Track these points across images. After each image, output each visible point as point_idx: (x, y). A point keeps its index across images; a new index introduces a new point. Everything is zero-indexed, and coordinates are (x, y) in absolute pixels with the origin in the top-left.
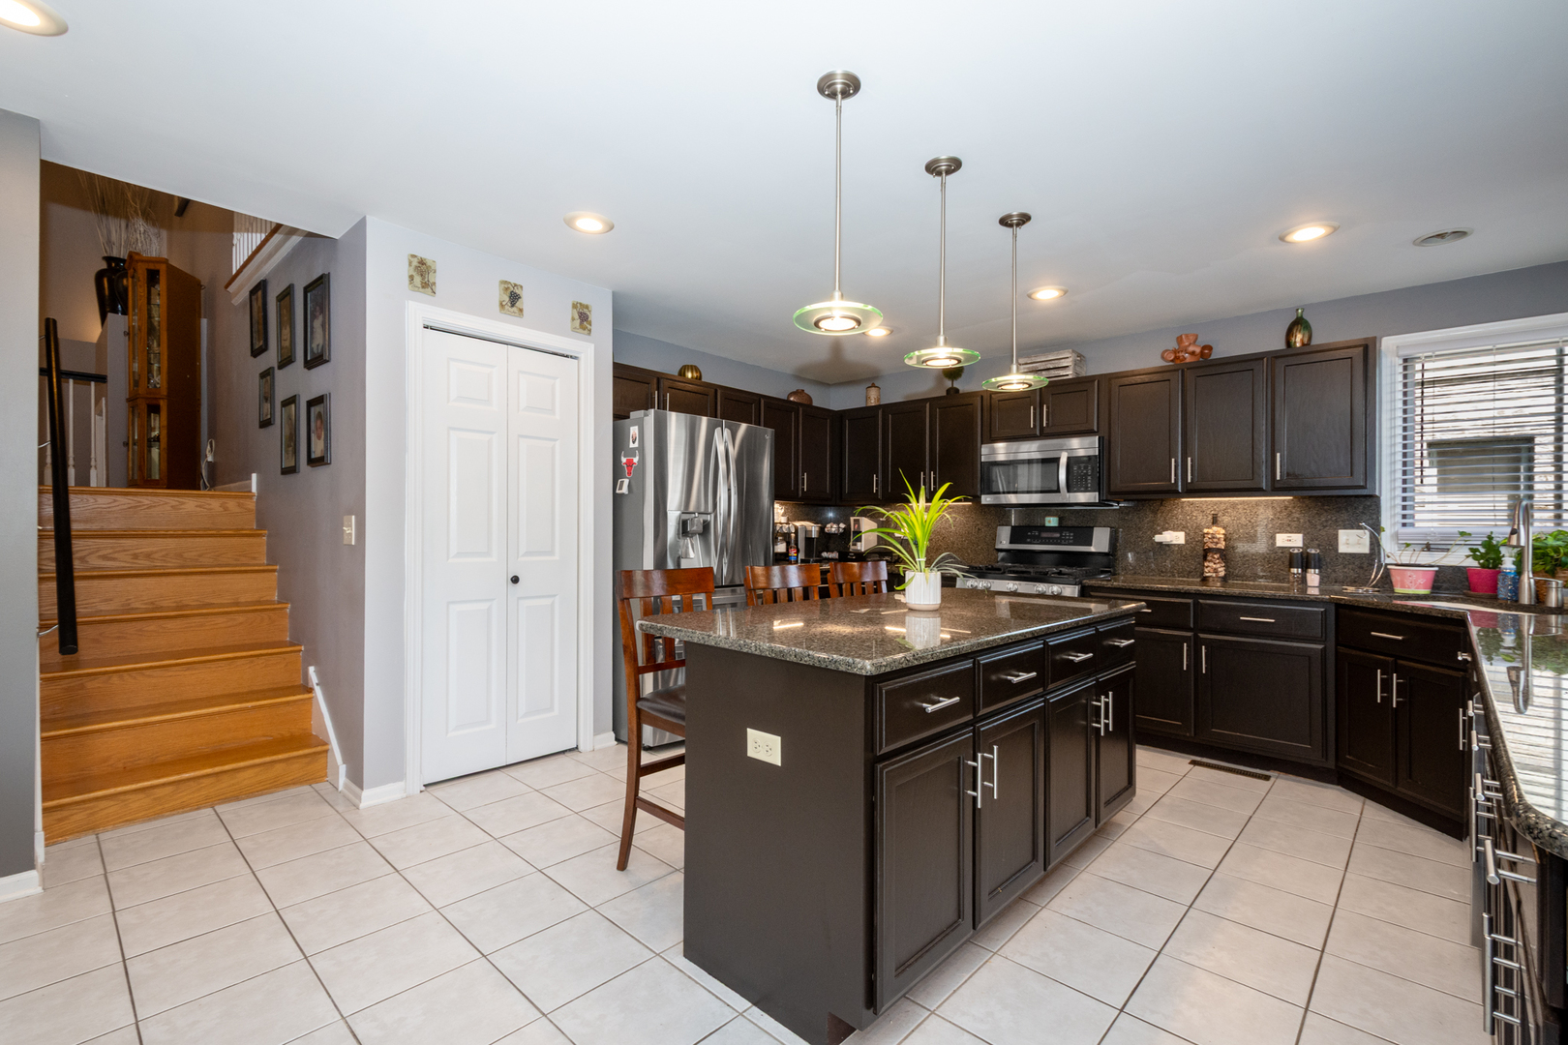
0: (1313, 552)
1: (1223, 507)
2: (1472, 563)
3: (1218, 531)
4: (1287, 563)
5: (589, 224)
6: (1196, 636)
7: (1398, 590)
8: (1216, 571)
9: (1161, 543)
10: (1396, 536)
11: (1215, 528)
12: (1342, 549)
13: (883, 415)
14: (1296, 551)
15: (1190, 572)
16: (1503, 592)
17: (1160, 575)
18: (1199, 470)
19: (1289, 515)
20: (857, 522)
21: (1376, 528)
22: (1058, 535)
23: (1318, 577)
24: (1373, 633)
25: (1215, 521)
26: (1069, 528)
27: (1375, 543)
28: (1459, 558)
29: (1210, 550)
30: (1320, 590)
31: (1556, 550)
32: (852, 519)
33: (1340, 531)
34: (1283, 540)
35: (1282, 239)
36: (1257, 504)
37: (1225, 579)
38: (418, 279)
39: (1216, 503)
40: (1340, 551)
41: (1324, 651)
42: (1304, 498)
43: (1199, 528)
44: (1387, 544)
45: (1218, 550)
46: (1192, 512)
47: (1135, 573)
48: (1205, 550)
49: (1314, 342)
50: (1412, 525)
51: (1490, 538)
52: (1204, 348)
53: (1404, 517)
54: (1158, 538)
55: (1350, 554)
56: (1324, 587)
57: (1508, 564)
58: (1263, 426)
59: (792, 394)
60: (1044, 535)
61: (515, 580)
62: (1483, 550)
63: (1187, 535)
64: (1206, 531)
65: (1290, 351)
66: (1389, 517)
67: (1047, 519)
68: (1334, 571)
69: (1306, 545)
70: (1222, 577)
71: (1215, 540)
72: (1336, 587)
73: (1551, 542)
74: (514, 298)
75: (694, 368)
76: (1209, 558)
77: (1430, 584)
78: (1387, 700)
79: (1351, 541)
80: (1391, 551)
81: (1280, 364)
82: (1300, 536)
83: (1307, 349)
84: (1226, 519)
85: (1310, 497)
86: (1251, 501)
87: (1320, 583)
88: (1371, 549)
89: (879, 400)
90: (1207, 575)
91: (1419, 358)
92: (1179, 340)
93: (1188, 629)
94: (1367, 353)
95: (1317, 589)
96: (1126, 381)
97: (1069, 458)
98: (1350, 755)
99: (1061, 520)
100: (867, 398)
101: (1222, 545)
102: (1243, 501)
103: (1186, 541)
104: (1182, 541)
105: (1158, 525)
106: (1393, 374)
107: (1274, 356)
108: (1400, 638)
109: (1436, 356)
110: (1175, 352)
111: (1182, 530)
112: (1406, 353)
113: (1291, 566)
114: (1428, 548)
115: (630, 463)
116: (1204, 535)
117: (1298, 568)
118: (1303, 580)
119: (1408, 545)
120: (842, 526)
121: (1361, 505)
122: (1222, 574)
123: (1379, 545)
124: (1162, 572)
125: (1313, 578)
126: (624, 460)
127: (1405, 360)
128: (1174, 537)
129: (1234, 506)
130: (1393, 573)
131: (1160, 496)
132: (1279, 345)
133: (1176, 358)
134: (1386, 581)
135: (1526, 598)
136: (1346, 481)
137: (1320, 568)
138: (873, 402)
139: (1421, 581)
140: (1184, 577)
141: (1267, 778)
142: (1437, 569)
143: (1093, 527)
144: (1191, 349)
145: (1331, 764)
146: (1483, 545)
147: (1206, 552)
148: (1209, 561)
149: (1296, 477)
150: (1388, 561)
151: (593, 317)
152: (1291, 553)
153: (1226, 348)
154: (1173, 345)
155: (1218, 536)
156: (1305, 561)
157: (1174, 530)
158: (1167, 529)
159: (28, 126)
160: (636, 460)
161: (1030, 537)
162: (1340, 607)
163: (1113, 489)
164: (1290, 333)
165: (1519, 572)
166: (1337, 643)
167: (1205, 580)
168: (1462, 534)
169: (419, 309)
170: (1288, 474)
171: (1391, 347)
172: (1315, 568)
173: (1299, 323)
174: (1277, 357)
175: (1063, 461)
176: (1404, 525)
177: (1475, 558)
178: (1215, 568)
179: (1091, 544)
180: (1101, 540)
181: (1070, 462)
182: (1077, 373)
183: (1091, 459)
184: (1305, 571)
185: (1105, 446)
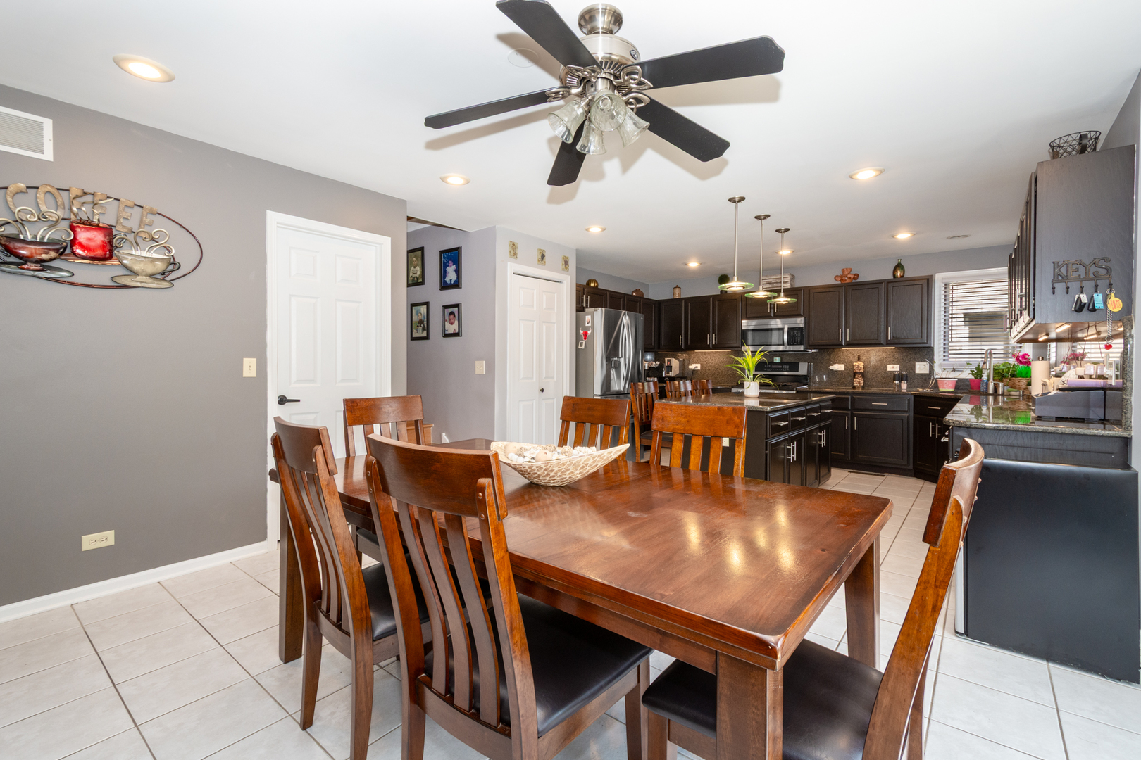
0: (904, 373)
1: (862, 352)
2: (971, 377)
3: (861, 364)
4: (892, 379)
5: (595, 230)
6: (852, 413)
7: (941, 390)
8: (859, 383)
9: (833, 370)
10: (940, 365)
11: (859, 362)
12: (917, 371)
13: (685, 304)
14: (896, 373)
15: (847, 383)
16: (982, 389)
17: (832, 386)
18: (852, 334)
19: (893, 356)
20: (669, 361)
21: (932, 362)
22: (780, 367)
23: (906, 384)
24: (929, 407)
25: (859, 359)
26: (787, 363)
27: (932, 369)
28: (966, 375)
29: (857, 373)
31: (1003, 370)
32: (666, 359)
33: (917, 364)
34: (890, 368)
35: (893, 237)
36: (879, 351)
37: (863, 387)
38: (512, 252)
39: (859, 350)
40: (916, 373)
41: (908, 417)
42: (900, 348)
43: (851, 362)
44: (937, 369)
45: (861, 373)
46: (848, 355)
49: (906, 275)
50: (948, 360)
51: (979, 365)
52: (855, 275)
53: (944, 356)
54: (831, 368)
55: (921, 374)
56: (909, 389)
57: (985, 377)
58: (882, 315)
59: (634, 291)
60: (773, 367)
61: (542, 390)
62: (975, 371)
63: (845, 366)
64: (854, 364)
65: (896, 280)
66: (938, 356)
67: (775, 358)
68: (913, 382)
69: (901, 370)
71: (859, 368)
72: (914, 389)
73: (1001, 367)
74: (543, 256)
75: (595, 281)
76: (856, 377)
77: (954, 386)
78: (934, 435)
79: (921, 368)
80: (938, 372)
81: (891, 286)
82: (898, 366)
83: (902, 279)
84: (864, 358)
85: (903, 348)
86: (876, 349)
87: (907, 387)
88: (930, 371)
89: (680, 295)
90: (855, 384)
91: (951, 284)
92: (843, 270)
93: (849, 410)
94: (929, 281)
95: (906, 390)
96: (817, 290)
97: (789, 328)
98: (919, 461)
99: (781, 359)
100: (674, 294)
101: (862, 371)
102: (873, 349)
103: (845, 369)
104: (843, 369)
105: (831, 361)
106: (940, 291)
107: (888, 282)
108: (940, 408)
110: (841, 276)
111: (843, 364)
112: (946, 281)
113: (894, 380)
114: (954, 370)
115: (586, 334)
116: (854, 366)
117: (897, 380)
118: (900, 386)
119: (945, 369)
120: (658, 363)
121: (925, 352)
122: (862, 384)
123: (933, 370)
124: (834, 383)
125: (904, 386)
126: (581, 332)
127: (946, 284)
128: (839, 367)
129: (868, 351)
130: (939, 382)
131: (832, 347)
132: (889, 276)
133: (842, 280)
134: (936, 385)
135: (991, 391)
136: (919, 341)
137: (907, 380)
138: (677, 297)
139: (950, 385)
140: (844, 386)
141: (884, 476)
142: (957, 380)
143: (798, 363)
144: (849, 276)
145: (911, 467)
146: (976, 369)
147: (855, 374)
148: (856, 379)
149: (897, 338)
150: (937, 377)
151: (570, 263)
152: (894, 374)
153: (866, 276)
154: (840, 273)
155: (860, 366)
156: (900, 377)
157: (839, 363)
158: (835, 363)
159: (403, 203)
160: (589, 332)
161: (765, 368)
162: (916, 397)
163: (810, 343)
164: (895, 270)
165: (988, 380)
166: (914, 413)
167: (854, 387)
168: (968, 364)
169: (512, 266)
170: (893, 337)
171: (940, 279)
172: (905, 381)
173: (899, 266)
174: (888, 283)
175: (786, 329)
176: (944, 360)
177: (973, 374)
178: (859, 381)
179: (798, 371)
180: (803, 369)
181: (790, 330)
182: (791, 285)
183: (800, 329)
184: (900, 382)
185: (807, 322)
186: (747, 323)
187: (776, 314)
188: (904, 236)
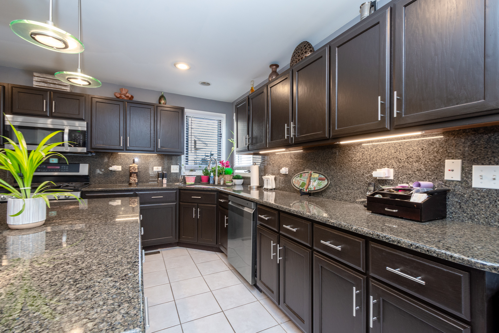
0: (165, 172)
4: (157, 176)
7: (188, 183)
8: (135, 181)
9: (111, 171)
10: (185, 167)
11: (134, 164)
14: (160, 172)
15: (123, 181)
16: (211, 182)
17: (111, 184)
19: (158, 160)
21: (180, 165)
22: (59, 167)
23: (166, 180)
24: (192, 197)
25: (134, 162)
28: (200, 173)
29: (133, 173)
30: (167, 185)
33: (172, 166)
34: (155, 169)
35: (175, 65)
36: (148, 156)
40: (171, 172)
41: (176, 205)
42: (162, 155)
43: (127, 164)
44: (183, 170)
45: (135, 173)
46: (124, 158)
47: (99, 183)
48: (130, 173)
50: (188, 164)
51: (206, 168)
53: (186, 162)
54: (111, 168)
55: (174, 173)
57: (212, 174)
60: (49, 167)
62: (205, 171)
63: (122, 167)
64: (131, 165)
65: (159, 105)
66: (183, 161)
68: (170, 178)
69: (162, 171)
70: (137, 183)
71: (135, 169)
72: (171, 183)
76: (132, 176)
78: (196, 217)
79: (174, 169)
80: (184, 172)
81: (159, 109)
82: (161, 167)
83: (167, 106)
84: (138, 161)
85: (164, 154)
86: (146, 155)
87: (167, 182)
88: (179, 171)
90: (132, 182)
91: (190, 117)
92: (121, 90)
94: (182, 111)
95: (166, 184)
97: (70, 130)
98: (183, 236)
99: (60, 160)
101: (137, 171)
102: (143, 155)
103: (122, 169)
104: (120, 169)
105: (110, 163)
108: (200, 197)
109: (194, 117)
111: (120, 165)
113: (158, 177)
114: (192, 170)
116: (129, 167)
117: (161, 178)
118: (162, 182)
119: (188, 170)
121: (176, 158)
122: (137, 181)
123: (181, 170)
124: (112, 182)
125: (165, 181)
127: (187, 117)
128: (117, 168)
129: (140, 156)
130: (186, 178)
134: (185, 180)
135: (216, 183)
139: (193, 180)
140: (121, 183)
141: (159, 252)
142: (196, 176)
144: (127, 95)
145: (177, 241)
147: (131, 174)
148: (132, 177)
149: (164, 148)
150: (184, 174)
152: (158, 173)
155: (136, 167)
156: (162, 176)
157: (117, 165)
158: (114, 165)
162: (181, 190)
163: (93, 146)
164: (160, 99)
165: (215, 176)
166: (180, 202)
167: (130, 184)
168: (200, 167)
170: (162, 147)
172: (165, 178)
173: (163, 97)
174: (154, 106)
175: (66, 131)
176: (186, 164)
177: (203, 173)
178: (134, 179)
179: (78, 172)
180: (84, 169)
181: (71, 132)
182: (71, 90)
183: (83, 132)
184: (163, 179)
185: (90, 126)
186: (13, 118)
187: (54, 115)
188: (183, 67)
